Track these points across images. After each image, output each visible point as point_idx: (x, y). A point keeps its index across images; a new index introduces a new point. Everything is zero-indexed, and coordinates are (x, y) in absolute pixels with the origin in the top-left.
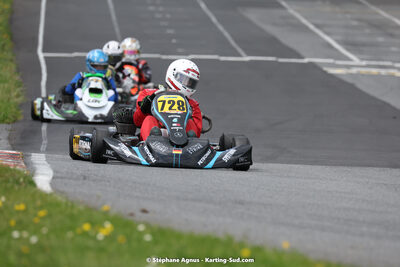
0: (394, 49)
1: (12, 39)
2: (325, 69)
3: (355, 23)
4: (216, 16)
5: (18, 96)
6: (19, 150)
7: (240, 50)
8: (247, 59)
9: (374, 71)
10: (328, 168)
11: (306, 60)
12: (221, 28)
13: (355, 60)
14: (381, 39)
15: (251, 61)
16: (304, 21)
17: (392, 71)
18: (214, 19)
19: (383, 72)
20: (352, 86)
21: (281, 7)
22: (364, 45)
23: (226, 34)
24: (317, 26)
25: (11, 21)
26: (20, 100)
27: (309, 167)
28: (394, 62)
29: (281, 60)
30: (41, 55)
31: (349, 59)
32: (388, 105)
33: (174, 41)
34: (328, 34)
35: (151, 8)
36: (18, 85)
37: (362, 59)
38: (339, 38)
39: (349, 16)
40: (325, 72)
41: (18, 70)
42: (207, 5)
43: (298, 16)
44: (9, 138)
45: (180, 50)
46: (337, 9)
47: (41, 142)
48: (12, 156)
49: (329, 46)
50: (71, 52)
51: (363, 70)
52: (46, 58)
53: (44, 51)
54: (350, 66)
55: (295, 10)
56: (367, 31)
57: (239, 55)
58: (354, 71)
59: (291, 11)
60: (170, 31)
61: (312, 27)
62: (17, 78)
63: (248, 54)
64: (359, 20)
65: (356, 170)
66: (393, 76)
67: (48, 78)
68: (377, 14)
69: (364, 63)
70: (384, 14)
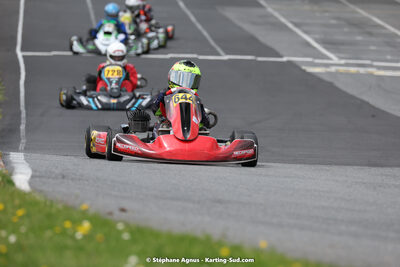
0: (373, 48)
2: (304, 68)
3: (333, 22)
4: (195, 16)
7: (219, 50)
8: (226, 57)
9: (353, 70)
10: (307, 167)
11: (285, 59)
12: (199, 27)
13: (335, 59)
14: (359, 38)
15: (230, 60)
16: (283, 20)
17: (370, 70)
18: (193, 19)
19: (362, 70)
20: (331, 85)
21: (260, 6)
22: (343, 43)
23: (205, 33)
24: (296, 25)
27: (287, 165)
28: (373, 60)
29: (260, 59)
30: (20, 54)
31: (328, 58)
32: (368, 103)
34: (306, 32)
37: (341, 58)
38: (317, 36)
39: (327, 14)
40: (304, 71)
42: (186, 5)
43: (276, 14)
46: (316, 8)
47: (19, 140)
49: (308, 44)
50: (50, 51)
51: (342, 69)
52: (24, 57)
53: (23, 50)
54: (329, 65)
55: (275, 9)
56: (346, 30)
57: (218, 54)
58: (333, 69)
59: (270, 10)
61: (290, 26)
63: (227, 54)
64: (338, 18)
65: (335, 168)
66: (371, 75)
67: (26, 76)
68: (357, 13)
69: (343, 62)
70: (362, 13)
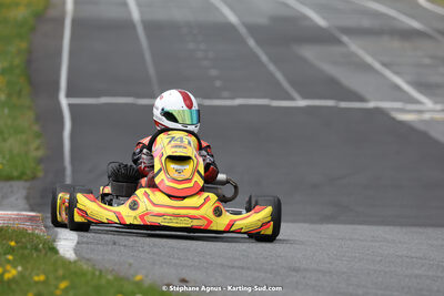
1: (31, 82)
2: (393, 114)
3: (427, 61)
4: (267, 54)
5: (37, 149)
6: (39, 212)
7: (295, 94)
8: (302, 103)
10: (397, 229)
11: (371, 105)
12: (272, 67)
13: (428, 103)
15: (308, 107)
16: (369, 59)
18: (264, 58)
20: (425, 135)
21: (340, 42)
22: (438, 86)
23: (279, 76)
24: (384, 65)
25: (29, 62)
26: (40, 153)
27: (374, 228)
29: (343, 105)
30: (64, 101)
31: (418, 102)
33: (218, 84)
34: (397, 73)
35: (191, 46)
36: (38, 136)
37: (436, 103)
39: (419, 53)
40: (394, 119)
41: (38, 119)
42: (257, 42)
43: (361, 53)
44: (27, 198)
45: (226, 94)
46: (406, 45)
48: (31, 219)
49: (398, 88)
50: (98, 97)
51: (438, 115)
52: (70, 105)
53: (68, 95)
54: (422, 111)
57: (291, 98)
58: (427, 116)
59: (354, 48)
60: (214, 72)
61: (377, 66)
62: (36, 128)
63: (305, 97)
64: (432, 57)
65: (430, 230)
67: (72, 127)
69: (439, 107)
